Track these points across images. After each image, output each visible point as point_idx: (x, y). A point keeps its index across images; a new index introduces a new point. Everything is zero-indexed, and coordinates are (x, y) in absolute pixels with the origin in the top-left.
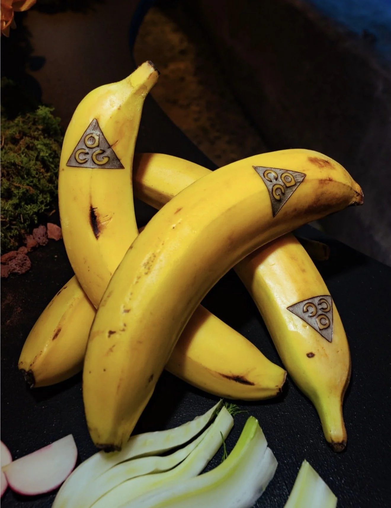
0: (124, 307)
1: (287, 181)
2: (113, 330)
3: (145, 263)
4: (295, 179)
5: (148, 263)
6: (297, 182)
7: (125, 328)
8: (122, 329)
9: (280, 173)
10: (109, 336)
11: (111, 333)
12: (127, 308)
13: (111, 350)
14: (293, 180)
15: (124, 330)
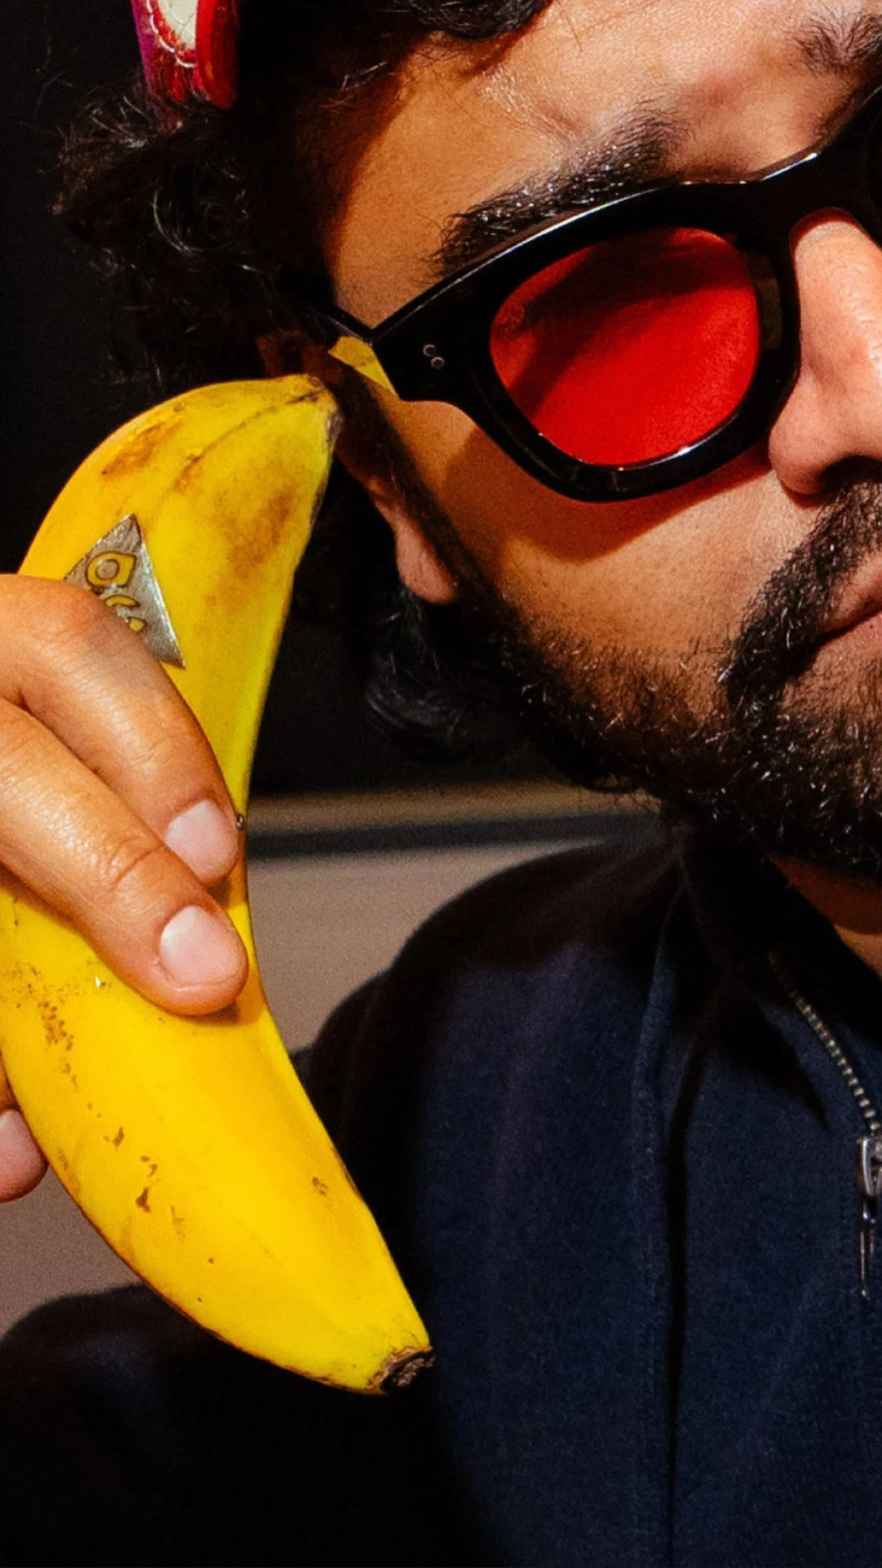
0: (107, 1139)
1: (113, 573)
2: (139, 1193)
3: (47, 1037)
4: (122, 550)
5: (51, 1029)
6: (134, 551)
7: (151, 1162)
8: (149, 1171)
9: (80, 580)
10: (147, 1209)
11: (142, 1201)
12: (113, 1134)
13: (178, 1221)
14: (120, 558)
15: (154, 1167)
